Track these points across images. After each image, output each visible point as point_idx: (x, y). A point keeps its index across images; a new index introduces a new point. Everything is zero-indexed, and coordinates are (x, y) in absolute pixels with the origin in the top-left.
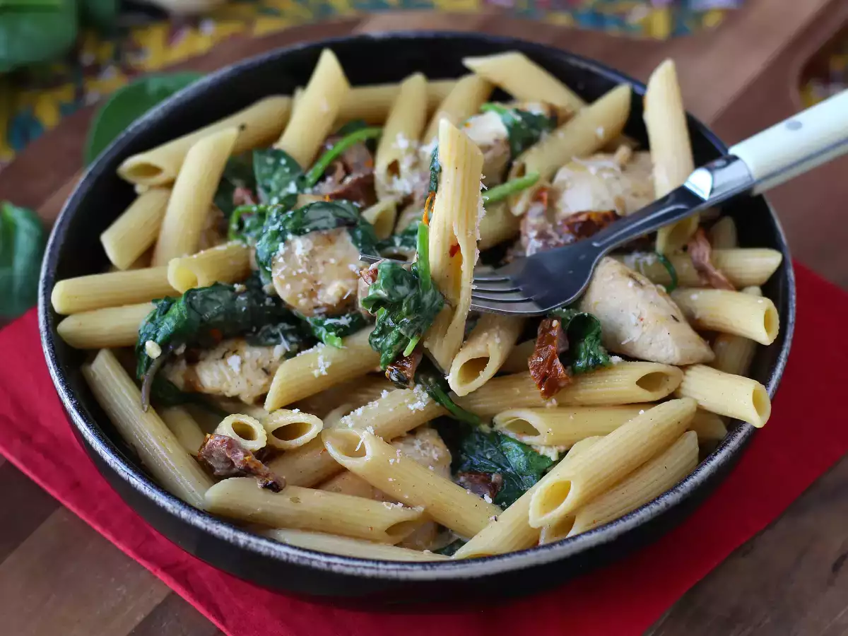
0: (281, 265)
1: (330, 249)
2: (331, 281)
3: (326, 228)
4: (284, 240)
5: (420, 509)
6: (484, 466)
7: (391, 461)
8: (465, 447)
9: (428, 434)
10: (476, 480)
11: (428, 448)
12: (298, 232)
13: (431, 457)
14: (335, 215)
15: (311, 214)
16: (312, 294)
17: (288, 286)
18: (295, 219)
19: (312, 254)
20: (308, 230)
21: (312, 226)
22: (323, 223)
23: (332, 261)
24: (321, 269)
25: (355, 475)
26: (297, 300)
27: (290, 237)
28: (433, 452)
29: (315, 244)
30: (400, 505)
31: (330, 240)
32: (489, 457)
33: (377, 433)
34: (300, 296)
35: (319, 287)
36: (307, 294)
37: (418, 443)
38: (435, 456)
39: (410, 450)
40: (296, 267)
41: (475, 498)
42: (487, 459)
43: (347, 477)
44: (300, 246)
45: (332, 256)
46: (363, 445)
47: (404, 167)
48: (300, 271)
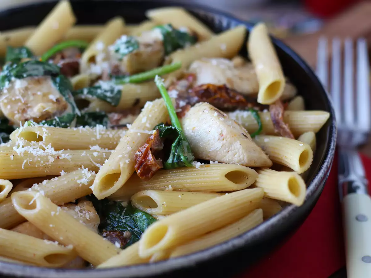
0: (6, 94)
1: (38, 87)
2: (37, 104)
3: (37, 75)
4: (10, 81)
5: (70, 247)
6: (121, 227)
7: (53, 213)
8: (110, 216)
9: (85, 203)
10: (113, 235)
11: (84, 212)
12: (19, 76)
13: (85, 217)
14: (44, 68)
15: (28, 67)
16: (24, 111)
17: (9, 107)
18: (18, 69)
19: (26, 89)
20: (25, 75)
21: (28, 73)
22: (35, 72)
23: (39, 93)
24: (31, 98)
25: (31, 224)
26: (14, 115)
27: (13, 79)
28: (87, 214)
29: (29, 84)
30: (57, 243)
31: (39, 82)
32: (124, 221)
33: (47, 196)
34: (16, 112)
35: (28, 107)
36: (20, 111)
37: (77, 208)
38: (88, 217)
39: (71, 212)
40: (15, 95)
41: (109, 243)
42: (123, 223)
43: (26, 225)
44: (19, 84)
45: (39, 90)
46: (35, 202)
47: (99, 59)
48: (17, 98)
